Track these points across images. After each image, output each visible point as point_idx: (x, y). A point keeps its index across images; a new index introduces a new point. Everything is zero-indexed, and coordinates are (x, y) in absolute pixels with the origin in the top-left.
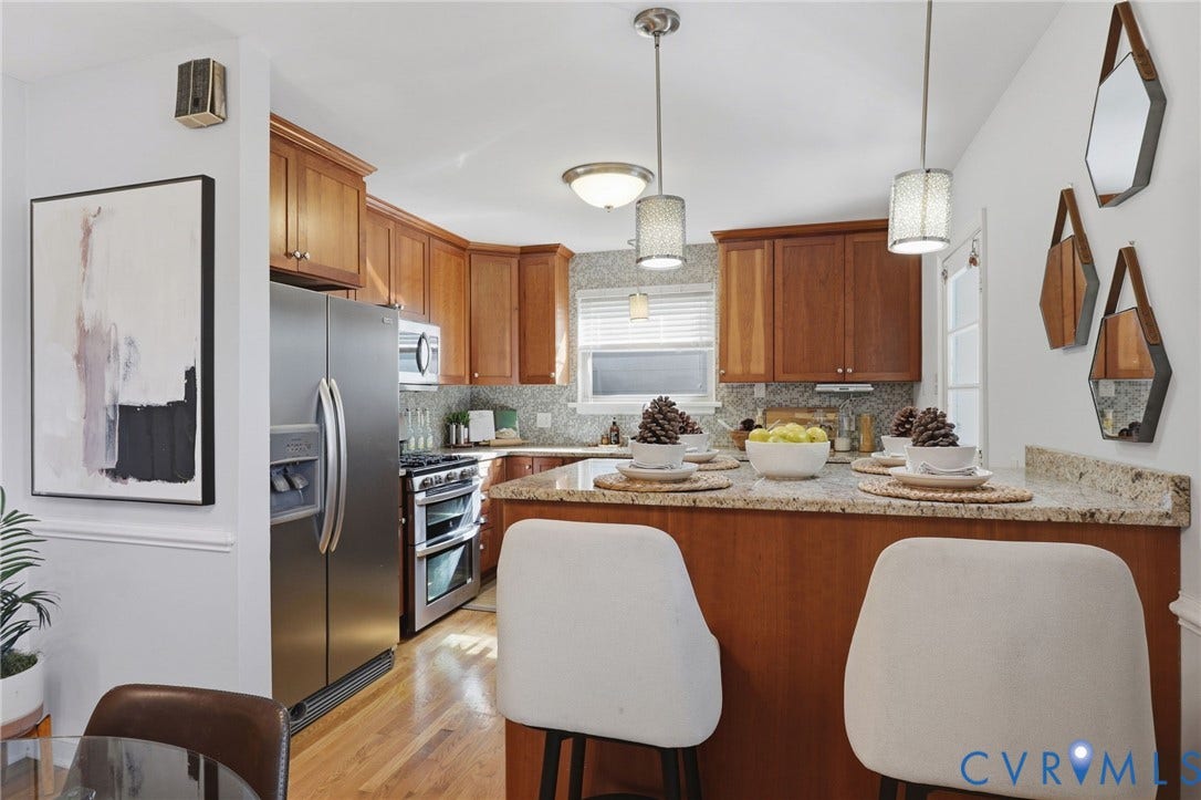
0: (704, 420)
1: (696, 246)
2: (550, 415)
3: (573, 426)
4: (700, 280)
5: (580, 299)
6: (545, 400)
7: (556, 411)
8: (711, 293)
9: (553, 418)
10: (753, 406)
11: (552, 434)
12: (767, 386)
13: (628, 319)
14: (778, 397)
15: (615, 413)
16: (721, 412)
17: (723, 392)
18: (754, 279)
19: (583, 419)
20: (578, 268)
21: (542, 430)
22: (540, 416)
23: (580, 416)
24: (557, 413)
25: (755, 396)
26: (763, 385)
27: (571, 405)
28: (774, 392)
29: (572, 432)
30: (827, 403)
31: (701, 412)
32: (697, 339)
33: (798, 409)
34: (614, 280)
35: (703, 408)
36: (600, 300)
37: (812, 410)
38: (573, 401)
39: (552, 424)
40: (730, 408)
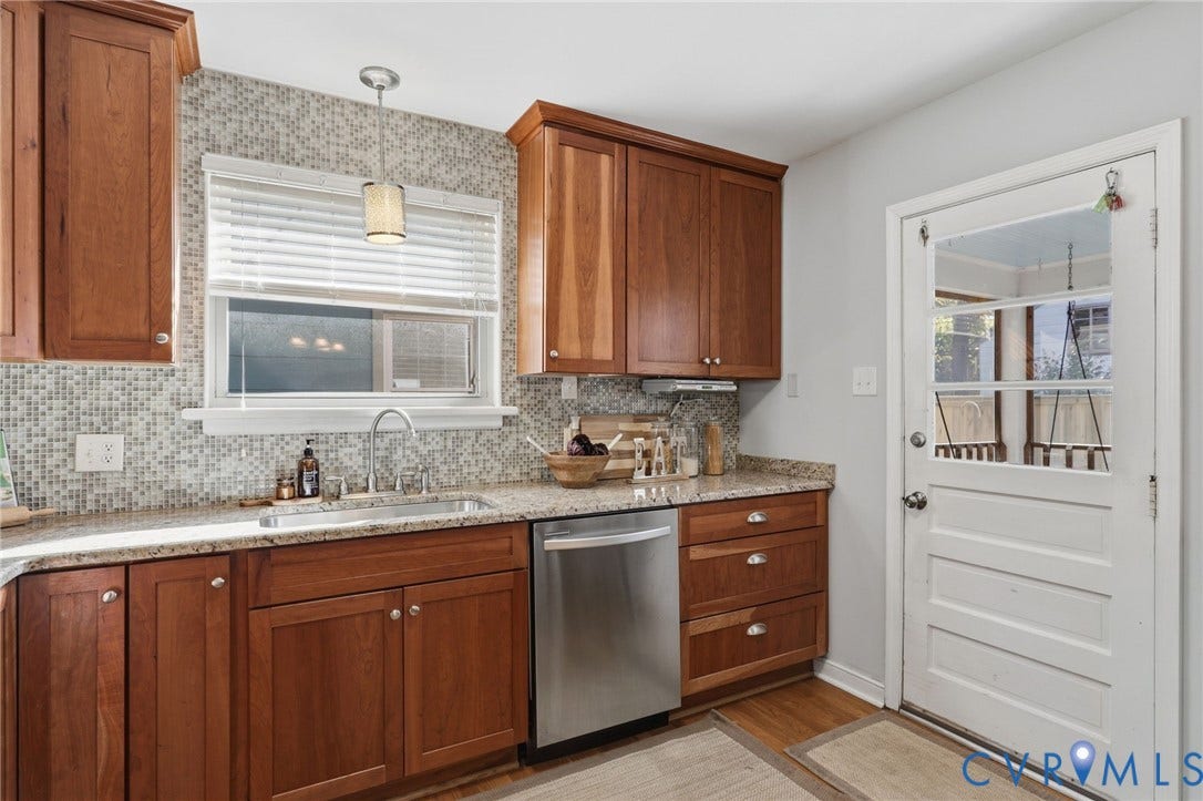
0: (482, 439)
1: (470, 129)
2: (118, 440)
3: (193, 464)
4: (477, 191)
5: (208, 176)
6: (103, 403)
7: (139, 429)
8: (490, 219)
9: (128, 445)
10: (560, 413)
11: (129, 485)
12: (580, 380)
14: (594, 398)
15: (307, 429)
16: (510, 424)
17: (513, 390)
18: (598, 200)
19: (219, 446)
20: (210, 102)
21: (92, 477)
22: (85, 442)
23: (210, 439)
24: (142, 434)
25: (563, 397)
26: (574, 379)
27: (189, 415)
28: (590, 391)
29: (186, 477)
30: (653, 408)
31: (475, 424)
33: (622, 416)
34: (300, 153)
35: (480, 416)
36: (262, 187)
37: (639, 418)
38: (191, 405)
39: (128, 462)
40: (525, 417)
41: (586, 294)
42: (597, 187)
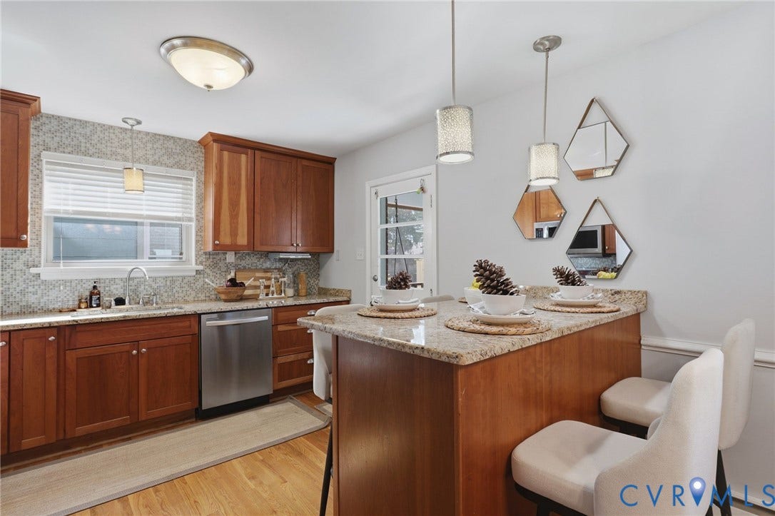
0: (185, 281)
1: (180, 139)
3: (35, 293)
4: (183, 167)
5: (44, 161)
8: (191, 180)
10: (225, 268)
12: (235, 253)
13: (122, 190)
14: (243, 262)
15: (95, 277)
16: (200, 274)
17: (202, 258)
18: (240, 175)
19: (49, 285)
20: (45, 128)
23: (44, 282)
25: (227, 261)
26: (232, 253)
27: (33, 271)
28: (241, 258)
29: (31, 299)
30: (274, 266)
31: (181, 274)
32: (180, 215)
33: (257, 270)
34: (92, 151)
35: (184, 271)
37: (266, 271)
38: (34, 266)
40: (207, 270)
41: (234, 216)
42: (240, 169)
